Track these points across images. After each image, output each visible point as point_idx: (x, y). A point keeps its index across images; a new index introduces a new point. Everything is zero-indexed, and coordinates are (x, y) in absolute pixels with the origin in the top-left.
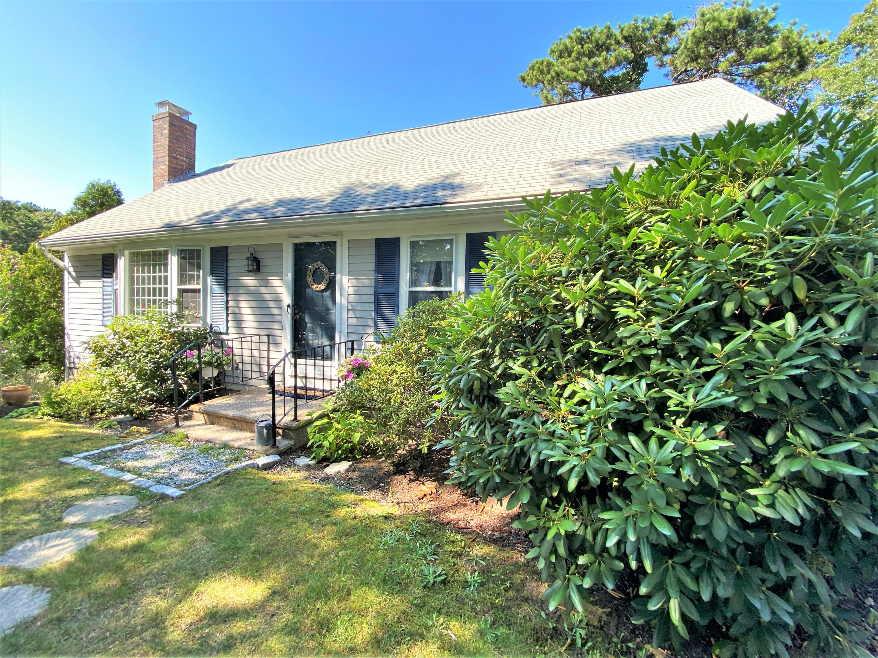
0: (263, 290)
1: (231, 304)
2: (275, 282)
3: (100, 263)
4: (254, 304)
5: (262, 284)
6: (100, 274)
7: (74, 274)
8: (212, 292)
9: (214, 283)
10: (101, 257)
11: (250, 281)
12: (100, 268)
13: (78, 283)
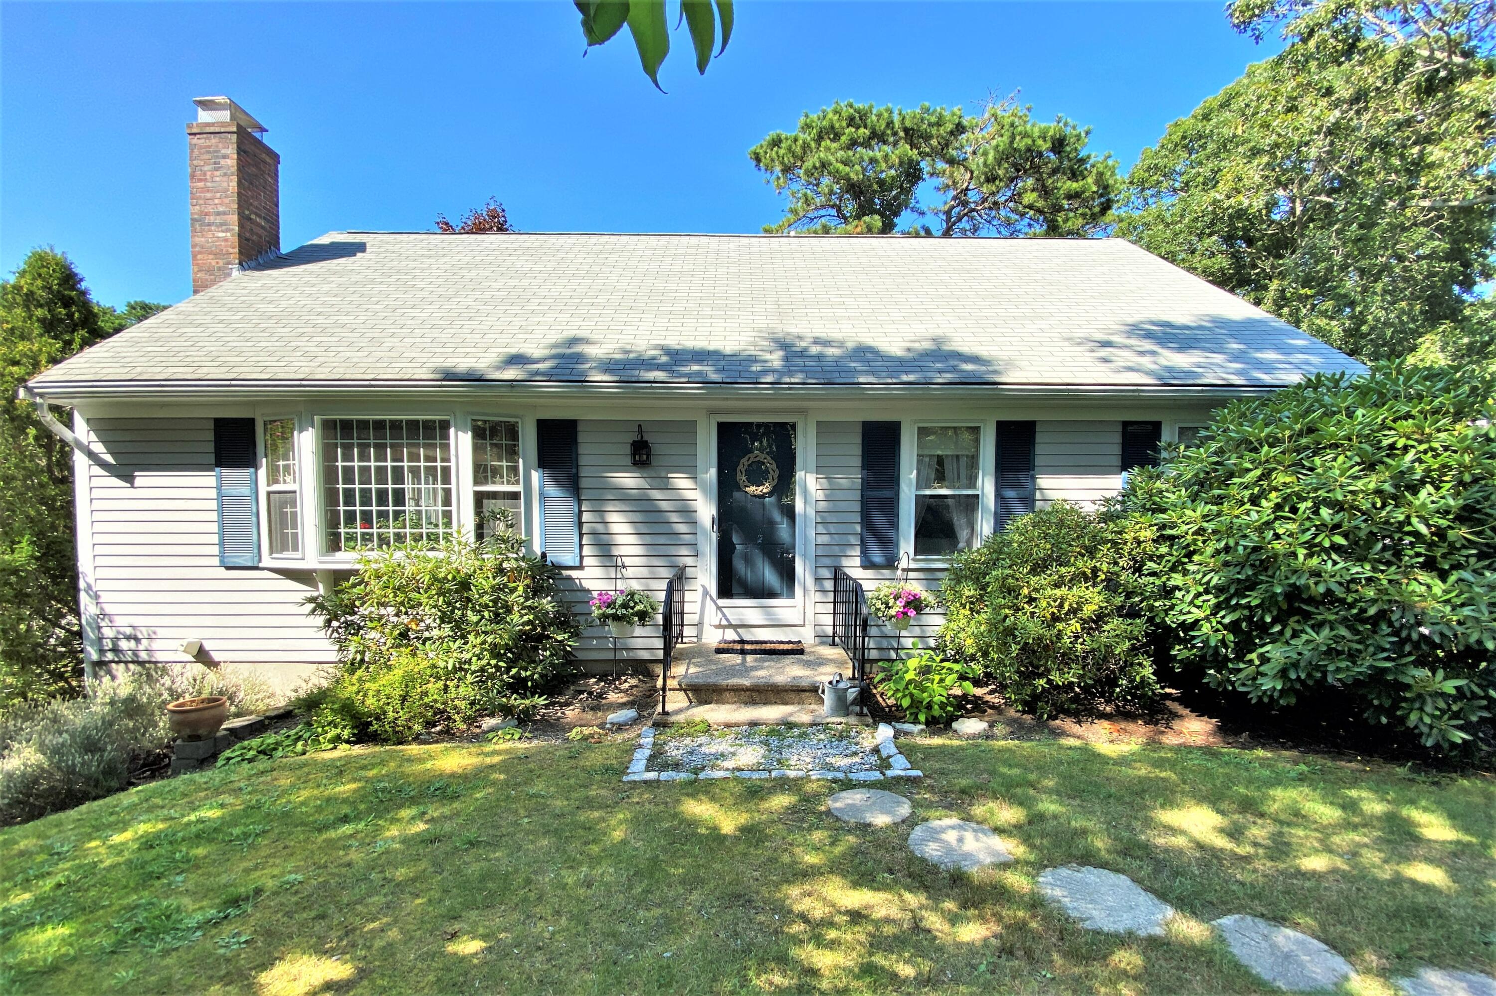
0: (656, 494)
1: (586, 517)
2: (681, 482)
3: (211, 436)
4: (637, 517)
5: (655, 485)
6: (212, 459)
7: (109, 458)
8: (543, 496)
9: (548, 481)
10: (211, 425)
11: (628, 480)
12: (211, 447)
13: (129, 479)
